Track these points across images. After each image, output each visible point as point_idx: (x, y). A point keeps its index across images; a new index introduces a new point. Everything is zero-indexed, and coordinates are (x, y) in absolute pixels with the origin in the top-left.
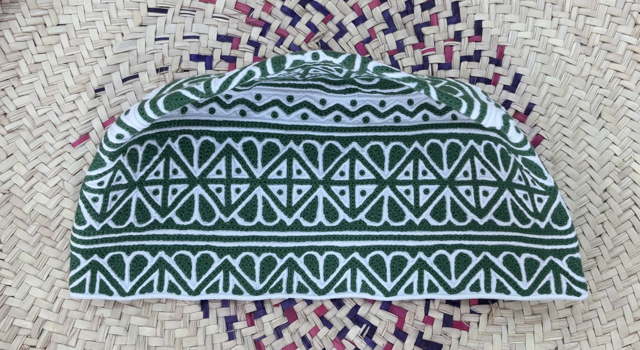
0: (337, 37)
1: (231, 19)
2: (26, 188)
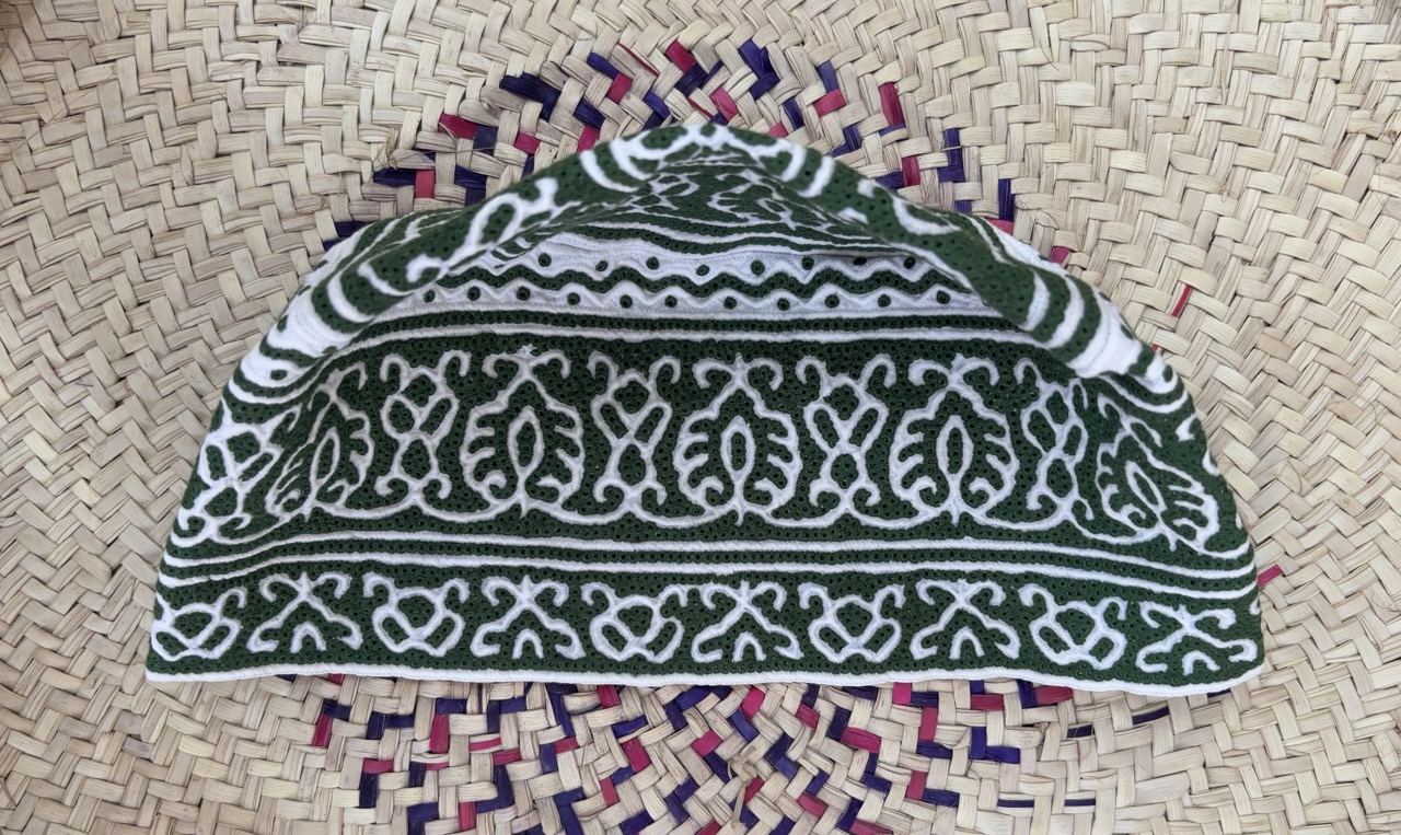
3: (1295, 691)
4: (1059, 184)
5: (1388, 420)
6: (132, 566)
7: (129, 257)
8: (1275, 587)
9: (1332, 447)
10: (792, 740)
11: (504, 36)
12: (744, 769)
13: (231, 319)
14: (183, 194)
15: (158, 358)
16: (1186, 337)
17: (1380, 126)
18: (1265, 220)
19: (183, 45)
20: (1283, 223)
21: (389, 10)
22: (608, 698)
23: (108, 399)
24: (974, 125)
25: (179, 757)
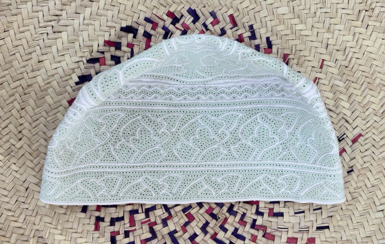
3: (371, 168)
4: (283, 37)
6: (32, 187)
7: (17, 95)
8: (361, 139)
9: (370, 98)
10: (234, 205)
11: (119, 16)
12: (222, 216)
13: (51, 109)
14: (31, 75)
15: (30, 124)
16: (324, 74)
17: (369, 7)
18: (341, 38)
19: (24, 31)
21: (84, 13)
23: (17, 139)
24: (256, 23)
25: (55, 241)
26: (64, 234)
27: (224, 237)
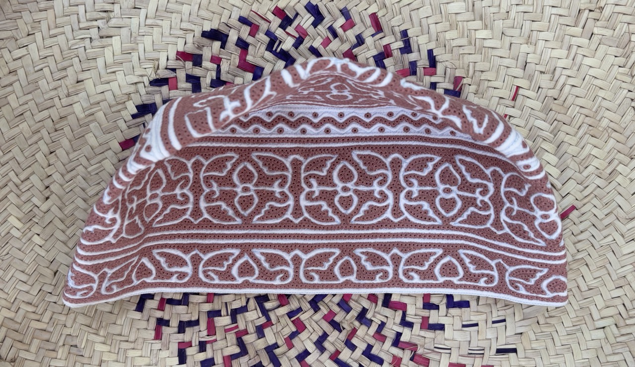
0: (325, 336)
1: (432, 348)
2: (616, 162)
3: (588, 259)
4: (455, 49)
5: (614, 135)
7: (44, 132)
8: (574, 215)
9: (591, 150)
10: (368, 310)
11: (200, 13)
12: (348, 326)
13: (94, 155)
14: (65, 101)
15: (63, 175)
16: (519, 109)
17: (593, 5)
18: (548, 53)
19: (56, 35)
20: (556, 53)
21: (146, 8)
22: (283, 301)
23: (43, 197)
24: (413, 27)
25: (95, 353)
26: (109, 342)
27: (350, 358)
